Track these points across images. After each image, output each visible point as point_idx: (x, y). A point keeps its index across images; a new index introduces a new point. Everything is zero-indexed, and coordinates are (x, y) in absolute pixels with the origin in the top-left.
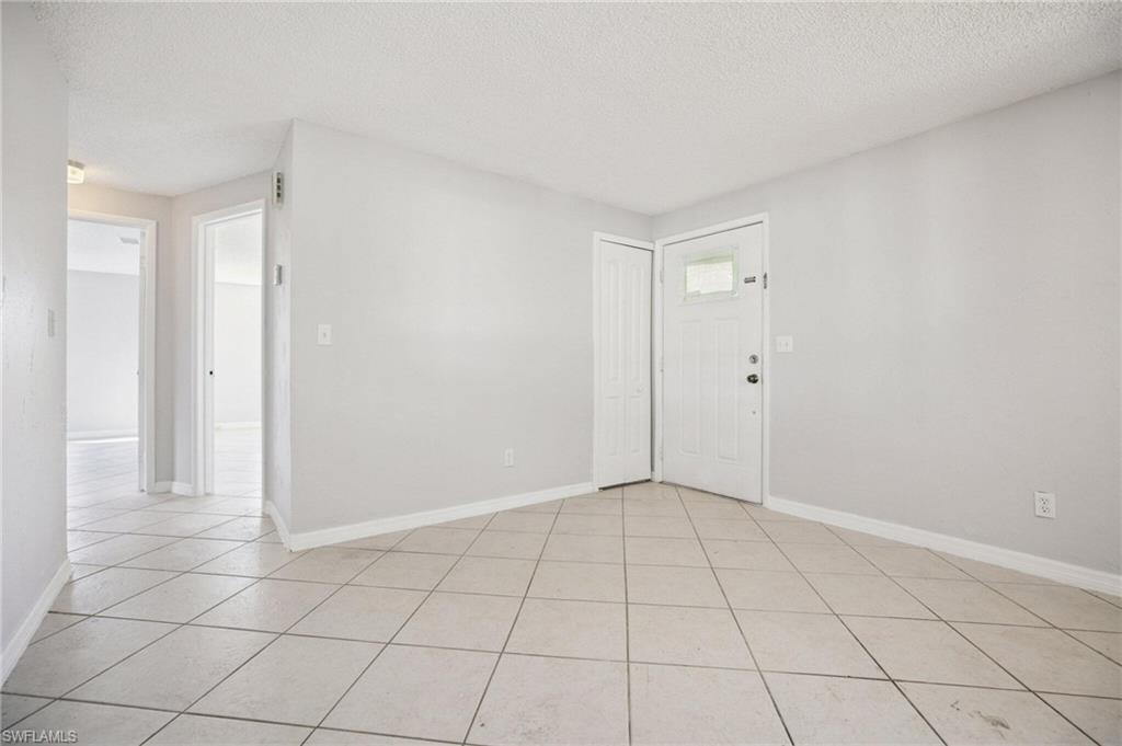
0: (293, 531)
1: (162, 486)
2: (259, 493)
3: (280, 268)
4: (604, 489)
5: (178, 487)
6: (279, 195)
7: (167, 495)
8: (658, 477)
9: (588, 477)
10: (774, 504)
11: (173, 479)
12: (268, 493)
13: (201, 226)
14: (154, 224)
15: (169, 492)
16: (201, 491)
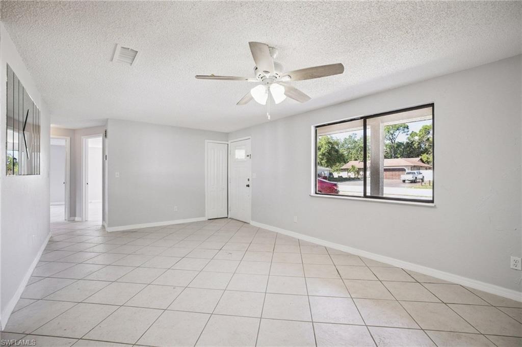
0: (108, 227)
1: (72, 218)
2: (101, 219)
3: (106, 156)
4: (210, 219)
5: (77, 219)
6: (105, 136)
7: (74, 221)
8: (229, 217)
9: (204, 216)
10: (253, 223)
11: (75, 216)
12: (104, 219)
13: (84, 139)
14: (69, 139)
15: (74, 220)
16: (84, 220)
